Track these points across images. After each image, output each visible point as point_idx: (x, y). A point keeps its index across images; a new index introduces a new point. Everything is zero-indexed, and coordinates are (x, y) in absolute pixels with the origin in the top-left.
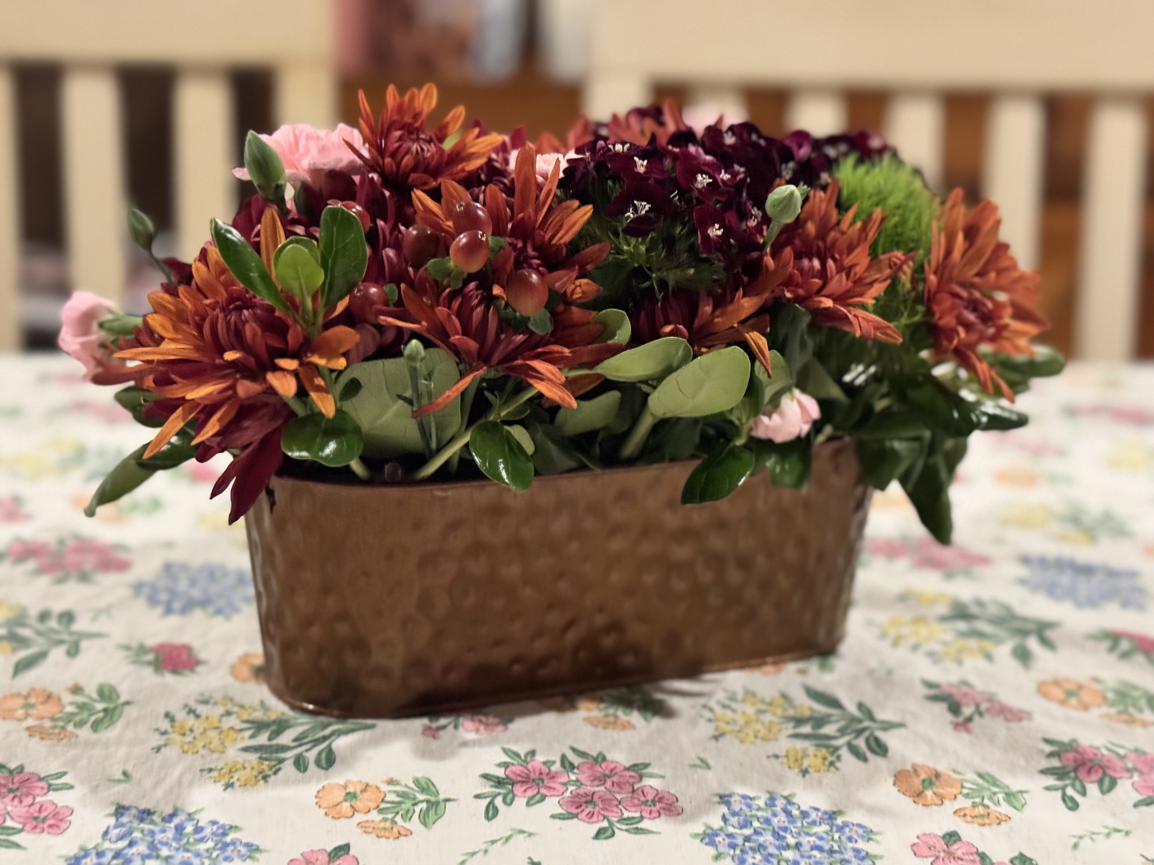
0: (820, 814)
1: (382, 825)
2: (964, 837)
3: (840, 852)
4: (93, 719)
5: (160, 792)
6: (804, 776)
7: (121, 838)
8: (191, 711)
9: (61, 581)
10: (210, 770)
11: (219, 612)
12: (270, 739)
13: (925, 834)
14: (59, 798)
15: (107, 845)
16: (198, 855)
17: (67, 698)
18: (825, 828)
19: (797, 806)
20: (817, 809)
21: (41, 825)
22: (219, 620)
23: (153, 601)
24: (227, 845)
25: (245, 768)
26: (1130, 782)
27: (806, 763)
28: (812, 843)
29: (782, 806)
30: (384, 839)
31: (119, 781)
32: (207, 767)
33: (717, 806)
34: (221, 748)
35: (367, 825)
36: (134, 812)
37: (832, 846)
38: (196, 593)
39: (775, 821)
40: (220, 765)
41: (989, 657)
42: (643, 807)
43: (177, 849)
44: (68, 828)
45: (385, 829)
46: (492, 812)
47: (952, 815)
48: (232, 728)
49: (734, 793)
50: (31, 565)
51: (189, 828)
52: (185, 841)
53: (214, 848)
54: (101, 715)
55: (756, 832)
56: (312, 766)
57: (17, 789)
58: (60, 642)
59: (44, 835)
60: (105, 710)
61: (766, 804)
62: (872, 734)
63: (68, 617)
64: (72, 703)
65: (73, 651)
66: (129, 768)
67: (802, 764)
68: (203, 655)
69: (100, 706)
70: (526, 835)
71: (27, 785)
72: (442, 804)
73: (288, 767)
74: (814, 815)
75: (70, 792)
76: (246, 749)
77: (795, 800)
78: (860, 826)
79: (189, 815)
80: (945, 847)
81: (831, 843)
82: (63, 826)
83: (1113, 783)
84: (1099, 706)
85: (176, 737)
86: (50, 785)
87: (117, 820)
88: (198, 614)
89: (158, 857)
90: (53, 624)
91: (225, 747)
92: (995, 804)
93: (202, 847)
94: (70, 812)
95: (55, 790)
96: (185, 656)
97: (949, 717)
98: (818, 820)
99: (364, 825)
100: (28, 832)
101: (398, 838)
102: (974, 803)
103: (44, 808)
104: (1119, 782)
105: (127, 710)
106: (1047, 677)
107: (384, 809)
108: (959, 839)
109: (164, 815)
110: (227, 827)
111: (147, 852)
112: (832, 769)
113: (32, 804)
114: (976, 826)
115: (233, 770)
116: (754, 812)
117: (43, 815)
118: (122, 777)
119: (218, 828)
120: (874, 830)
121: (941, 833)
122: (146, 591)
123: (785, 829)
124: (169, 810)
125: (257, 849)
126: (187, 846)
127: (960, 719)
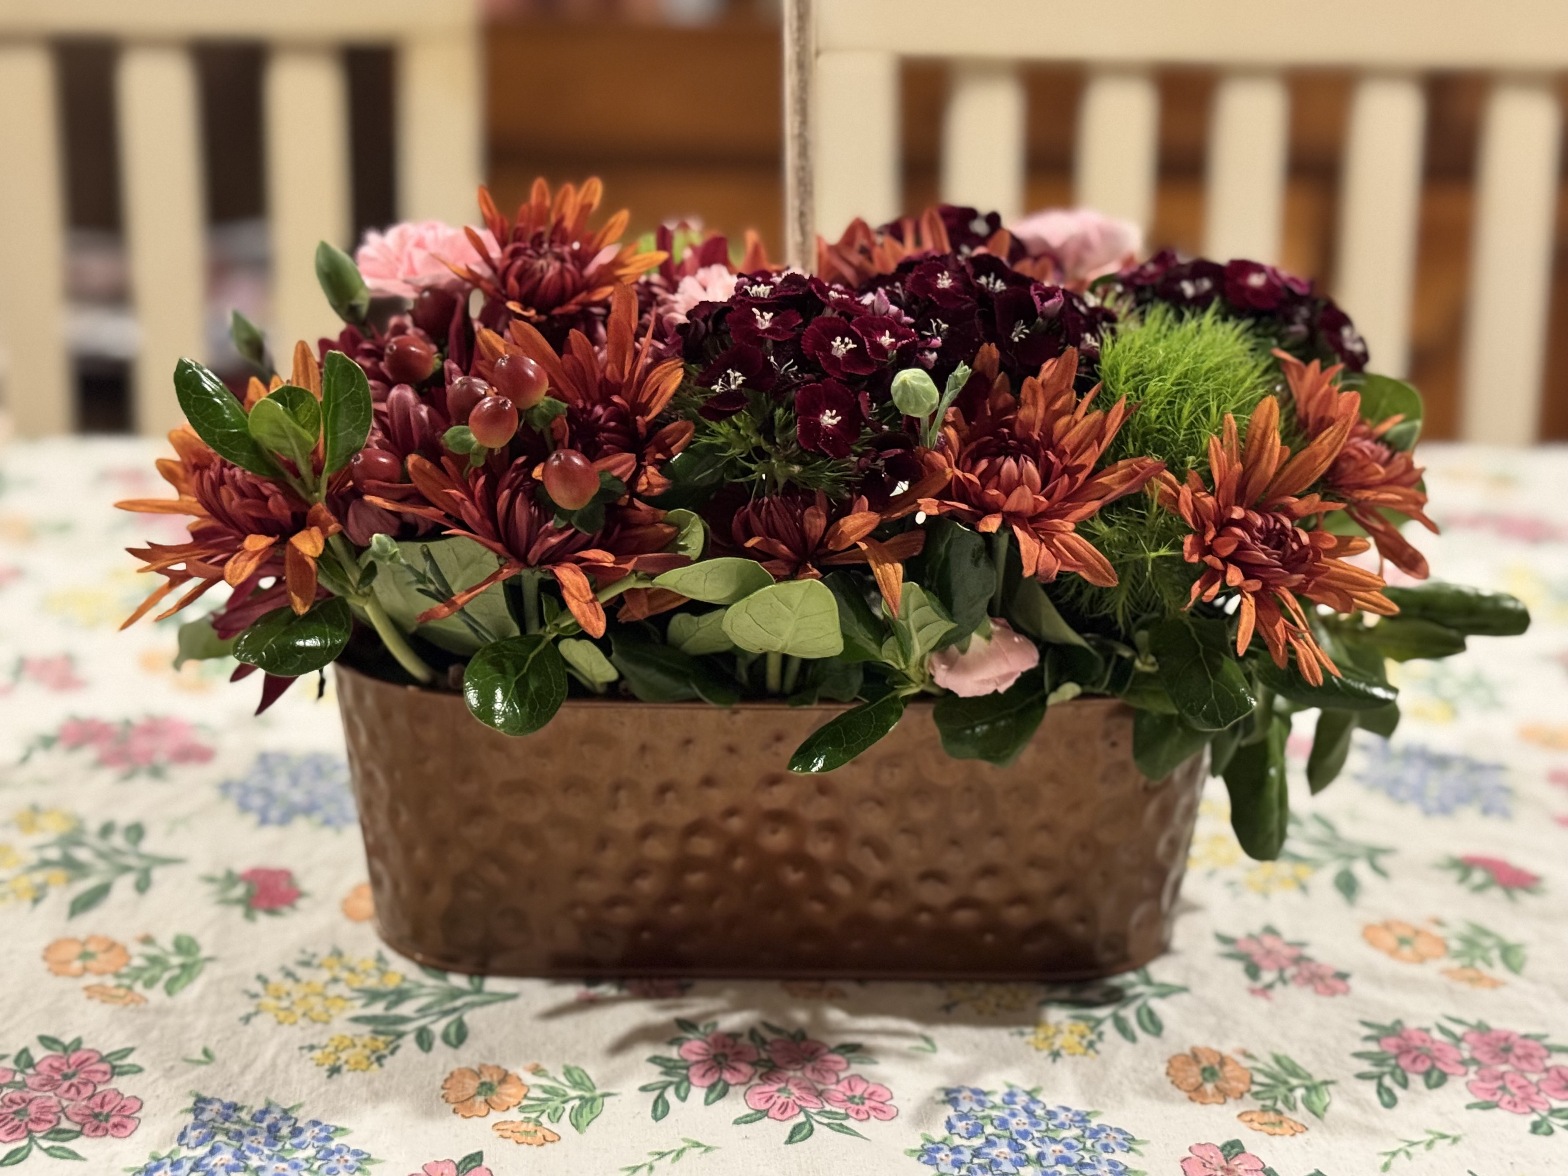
0: (1070, 1115)
1: (524, 1127)
2: (1249, 1149)
3: (1092, 1167)
4: (167, 976)
5: (249, 1079)
6: (1054, 1061)
7: (200, 1144)
8: (289, 974)
9: (128, 777)
10: (312, 1048)
11: (327, 822)
12: (387, 1008)
13: (1199, 1145)
14: (124, 1085)
15: (184, 1152)
16: (296, 1166)
17: (136, 949)
18: (1076, 1132)
19: (1041, 1106)
20: (1067, 1109)
21: (103, 1124)
22: (327, 833)
23: (244, 807)
24: (332, 1153)
25: (354, 1045)
26: (1465, 1079)
27: (1058, 1043)
28: (1058, 1154)
29: (1023, 1104)
30: (525, 1146)
31: (199, 1062)
32: (307, 1043)
33: (941, 1107)
34: (324, 1017)
35: (505, 1127)
36: (216, 1106)
37: (1083, 1158)
38: (298, 796)
39: (1013, 1121)
40: (324, 1040)
41: (1303, 888)
42: (849, 1105)
43: (270, 1158)
44: (136, 1128)
45: (527, 1133)
46: (660, 1110)
47: (1236, 1119)
48: (340, 997)
49: (963, 1087)
50: (89, 754)
51: (285, 1131)
52: (279, 1146)
53: (315, 1158)
54: (176, 972)
55: (989, 1143)
56: (438, 1043)
57: (74, 1075)
58: (126, 869)
59: (108, 1138)
60: (183, 967)
61: (1003, 1100)
62: (1145, 1004)
63: (136, 832)
64: (142, 955)
65: (143, 886)
66: (212, 1046)
67: (1052, 1044)
68: (306, 884)
69: (176, 960)
70: (703, 1149)
71: (87, 1069)
72: (600, 1101)
73: (409, 1043)
74: (1062, 1117)
75: (138, 1076)
76: (357, 1020)
77: (1040, 1097)
78: (1119, 1131)
79: (285, 1111)
80: (1225, 1164)
81: (1082, 1153)
82: (131, 1125)
83: (1443, 1079)
84: (1437, 957)
85: (269, 1001)
86: (114, 1068)
87: (196, 1118)
88: (301, 825)
89: (246, 1168)
90: (118, 840)
91: (330, 1016)
92: (1290, 1109)
93: (300, 1155)
94: (139, 1104)
95: (121, 1074)
96: (283, 886)
97: (1245, 981)
98: (1068, 1122)
99: (502, 1127)
100: (88, 1136)
101: (542, 1145)
102: (1264, 1106)
103: (107, 1099)
104: (1451, 1078)
105: (209, 966)
106: (1375, 919)
107: (526, 1106)
108: (1242, 1151)
109: (254, 1111)
110: (332, 1129)
111: (233, 1162)
112: (1091, 1052)
113: (93, 1096)
114: (1264, 1135)
115: (341, 1048)
116: (987, 1112)
117: (106, 1110)
118: (202, 1058)
119: (321, 1130)
120: (1136, 1138)
121: (1219, 1144)
122: (236, 791)
123: (1025, 1134)
124: (259, 1105)
125: (369, 1159)
126: (282, 1154)
127: (1259, 985)
